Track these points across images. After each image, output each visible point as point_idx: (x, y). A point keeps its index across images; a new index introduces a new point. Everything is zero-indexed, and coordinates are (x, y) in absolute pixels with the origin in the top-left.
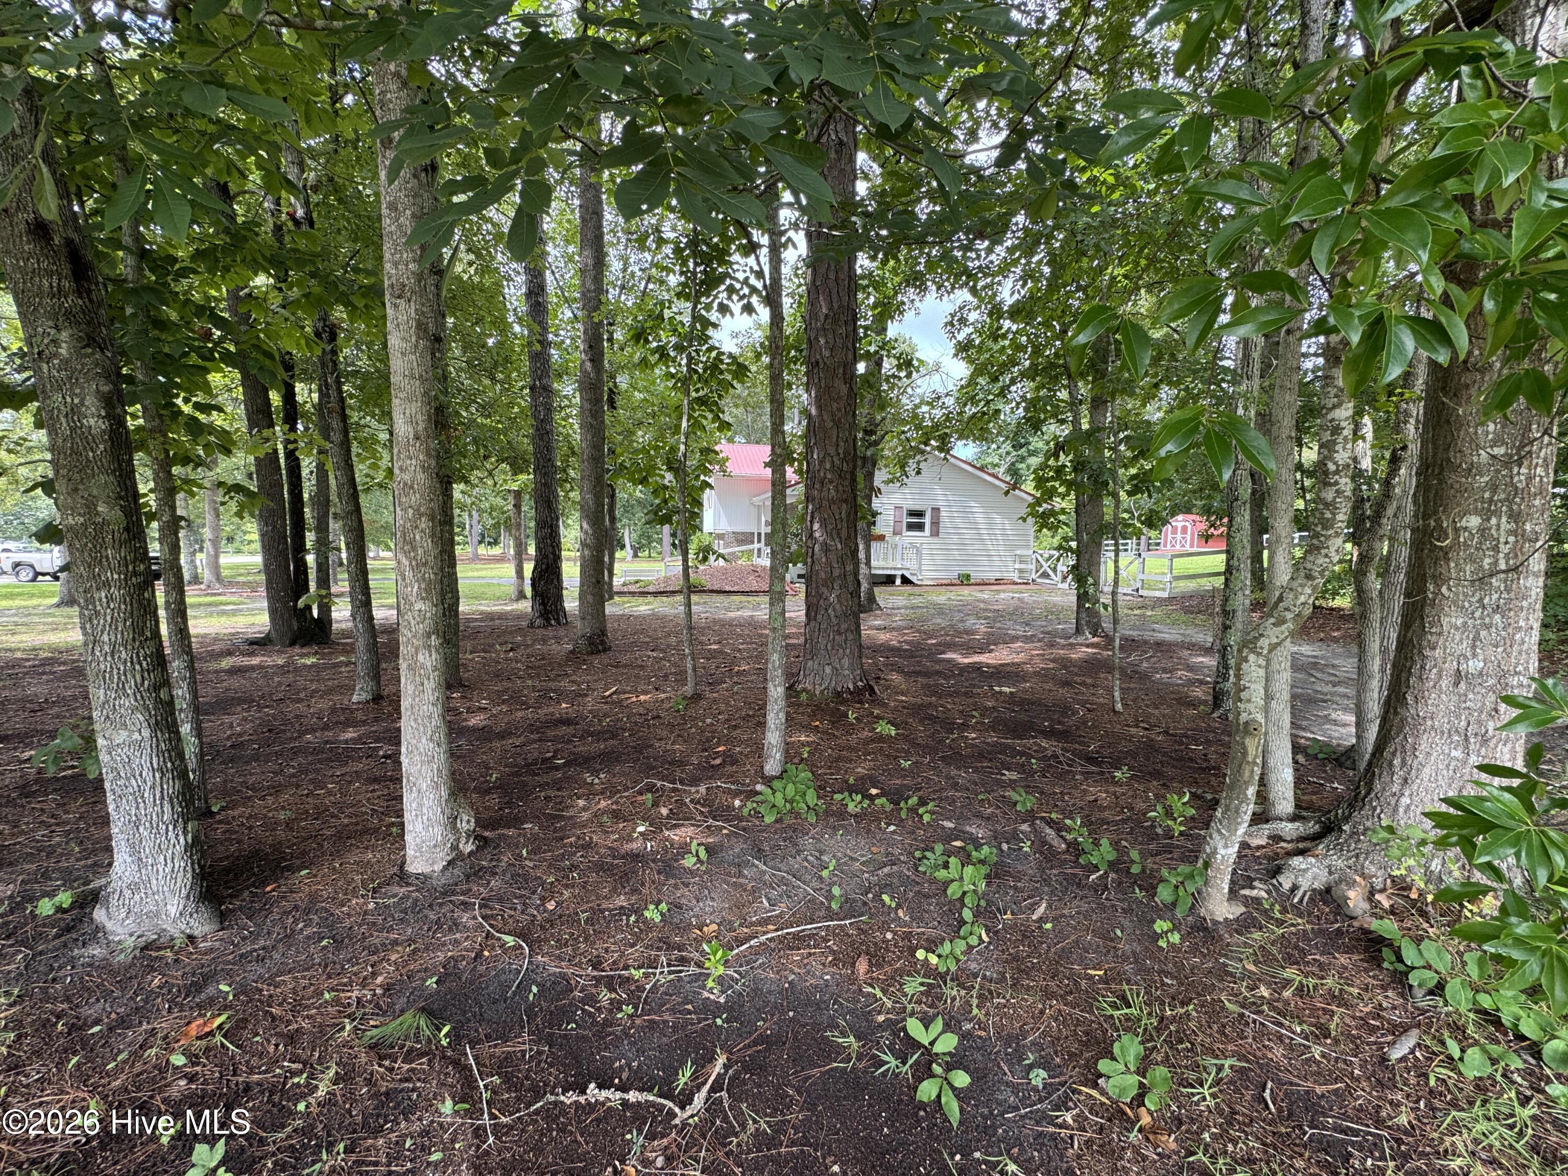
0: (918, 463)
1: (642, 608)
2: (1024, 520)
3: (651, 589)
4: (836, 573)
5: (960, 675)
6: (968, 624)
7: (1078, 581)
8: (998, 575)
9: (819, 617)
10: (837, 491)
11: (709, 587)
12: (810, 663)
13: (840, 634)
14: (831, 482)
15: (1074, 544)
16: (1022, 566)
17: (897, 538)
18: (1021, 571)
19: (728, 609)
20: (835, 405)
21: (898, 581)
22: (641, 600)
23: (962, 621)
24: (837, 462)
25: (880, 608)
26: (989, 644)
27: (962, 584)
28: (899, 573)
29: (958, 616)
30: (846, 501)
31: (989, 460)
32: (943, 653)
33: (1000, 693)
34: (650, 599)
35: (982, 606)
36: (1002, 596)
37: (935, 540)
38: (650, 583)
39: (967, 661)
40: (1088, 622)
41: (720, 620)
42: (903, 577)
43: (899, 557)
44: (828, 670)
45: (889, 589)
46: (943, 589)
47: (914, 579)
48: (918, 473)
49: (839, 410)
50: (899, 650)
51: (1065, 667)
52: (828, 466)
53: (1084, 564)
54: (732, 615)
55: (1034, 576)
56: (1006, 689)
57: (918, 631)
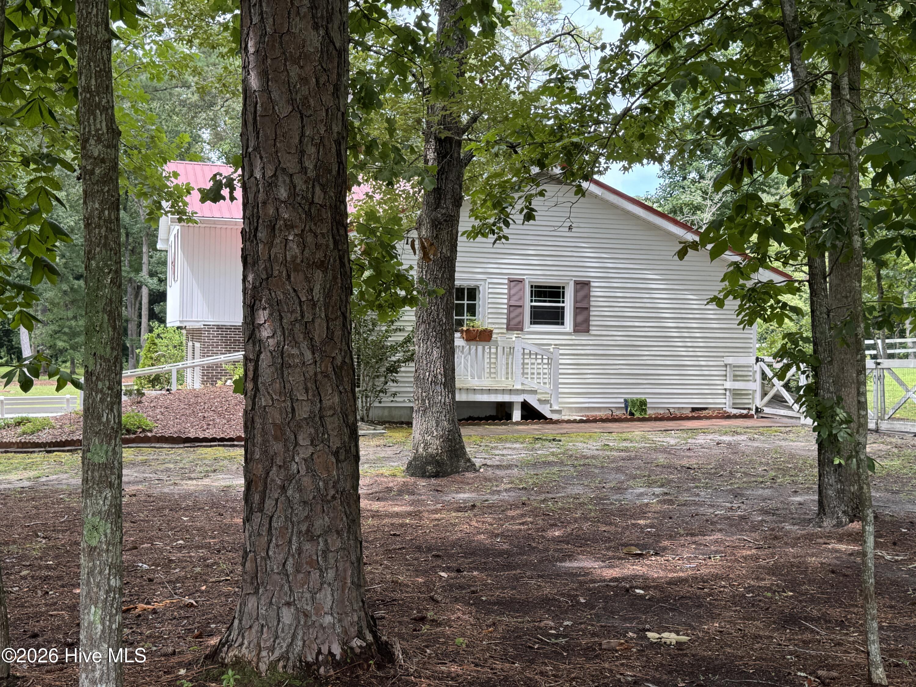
0: (529, 198)
1: (13, 477)
2: (720, 303)
3: (44, 437)
4: (303, 412)
5: (590, 605)
6: (629, 495)
7: (818, 416)
8: (697, 402)
9: (269, 504)
10: (303, 246)
11: (158, 431)
12: (252, 602)
13: (312, 538)
14: (289, 226)
15: (809, 349)
16: (738, 385)
17: (513, 336)
18: (736, 393)
19: (186, 475)
20: (294, 71)
21: (517, 415)
22: (18, 458)
23: (619, 489)
24: (300, 185)
25: (472, 467)
26: (658, 537)
27: (631, 418)
28: (518, 399)
29: (613, 479)
30: (322, 265)
31: (686, 198)
32: (570, 557)
33: (659, 645)
34: (38, 457)
35: (662, 459)
36: (701, 439)
37: (582, 339)
38: (44, 425)
39: (610, 573)
40: (840, 492)
41: (163, 497)
42: (525, 406)
43: (517, 369)
44: (287, 615)
45: (499, 429)
46: (596, 428)
47: (544, 410)
48: (529, 216)
49: (304, 80)
50: (486, 551)
51: (793, 585)
52: (283, 193)
53: (828, 383)
54: (190, 485)
55: (759, 403)
56: (671, 637)
57: (534, 512)
